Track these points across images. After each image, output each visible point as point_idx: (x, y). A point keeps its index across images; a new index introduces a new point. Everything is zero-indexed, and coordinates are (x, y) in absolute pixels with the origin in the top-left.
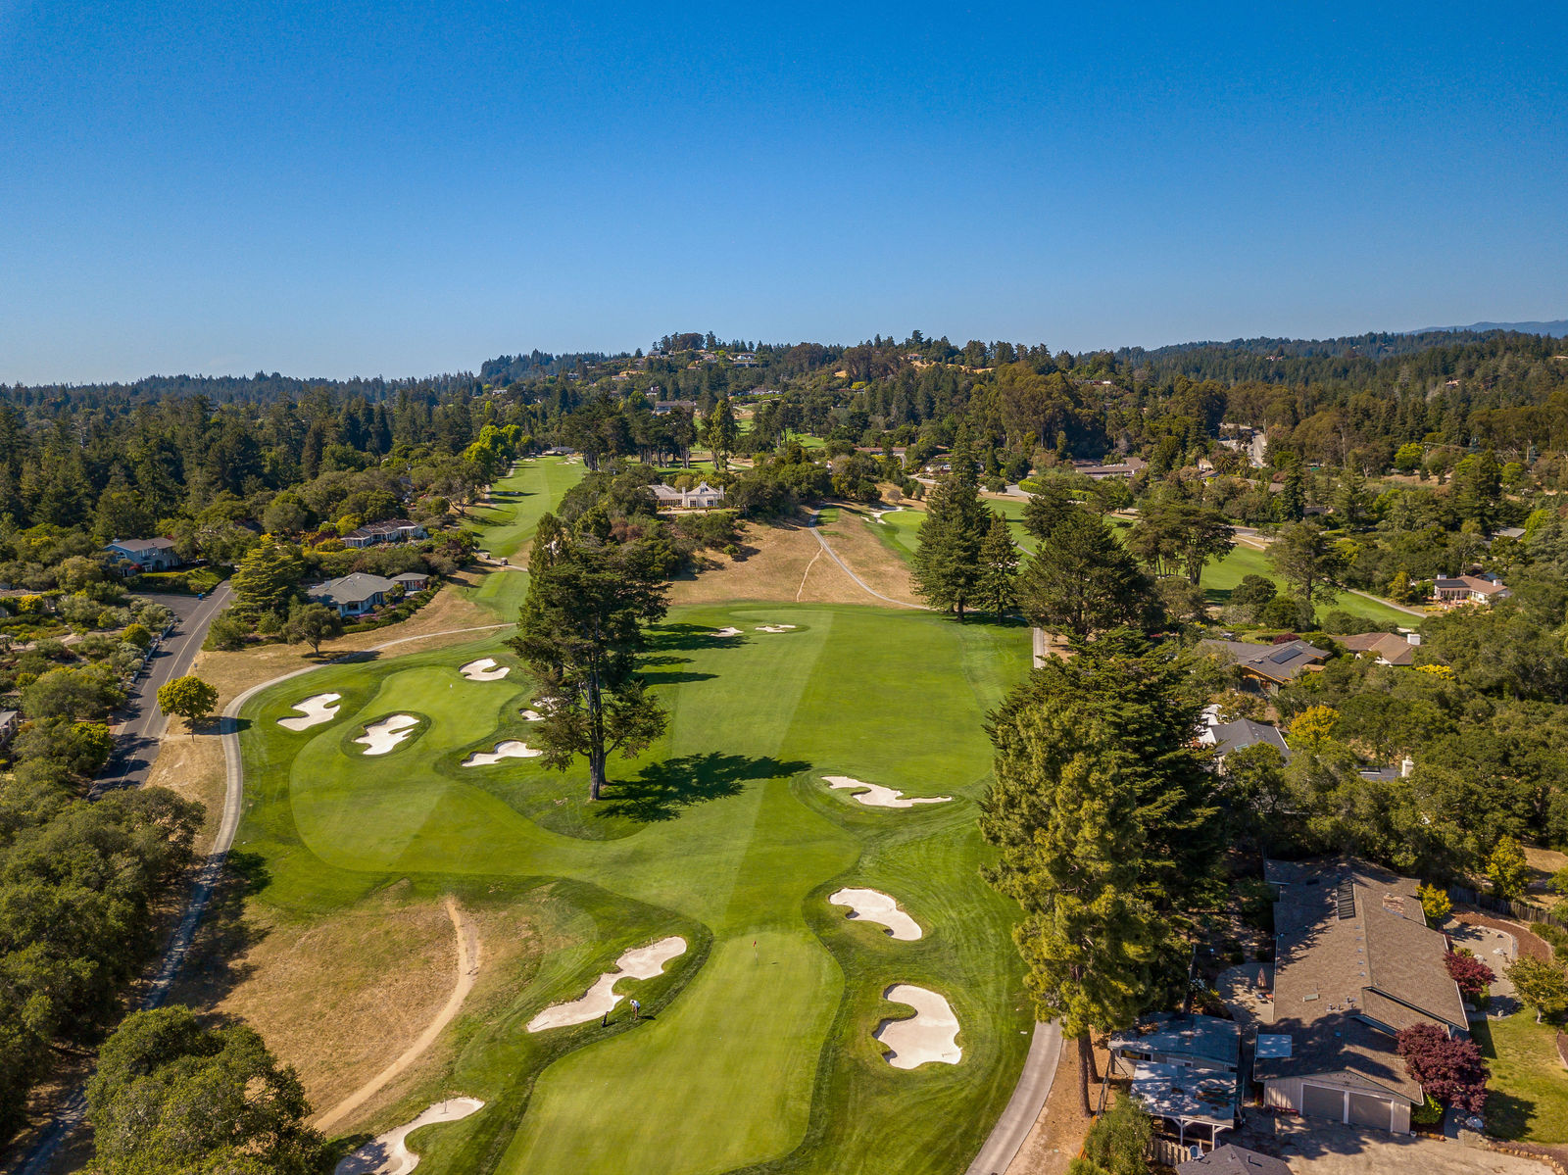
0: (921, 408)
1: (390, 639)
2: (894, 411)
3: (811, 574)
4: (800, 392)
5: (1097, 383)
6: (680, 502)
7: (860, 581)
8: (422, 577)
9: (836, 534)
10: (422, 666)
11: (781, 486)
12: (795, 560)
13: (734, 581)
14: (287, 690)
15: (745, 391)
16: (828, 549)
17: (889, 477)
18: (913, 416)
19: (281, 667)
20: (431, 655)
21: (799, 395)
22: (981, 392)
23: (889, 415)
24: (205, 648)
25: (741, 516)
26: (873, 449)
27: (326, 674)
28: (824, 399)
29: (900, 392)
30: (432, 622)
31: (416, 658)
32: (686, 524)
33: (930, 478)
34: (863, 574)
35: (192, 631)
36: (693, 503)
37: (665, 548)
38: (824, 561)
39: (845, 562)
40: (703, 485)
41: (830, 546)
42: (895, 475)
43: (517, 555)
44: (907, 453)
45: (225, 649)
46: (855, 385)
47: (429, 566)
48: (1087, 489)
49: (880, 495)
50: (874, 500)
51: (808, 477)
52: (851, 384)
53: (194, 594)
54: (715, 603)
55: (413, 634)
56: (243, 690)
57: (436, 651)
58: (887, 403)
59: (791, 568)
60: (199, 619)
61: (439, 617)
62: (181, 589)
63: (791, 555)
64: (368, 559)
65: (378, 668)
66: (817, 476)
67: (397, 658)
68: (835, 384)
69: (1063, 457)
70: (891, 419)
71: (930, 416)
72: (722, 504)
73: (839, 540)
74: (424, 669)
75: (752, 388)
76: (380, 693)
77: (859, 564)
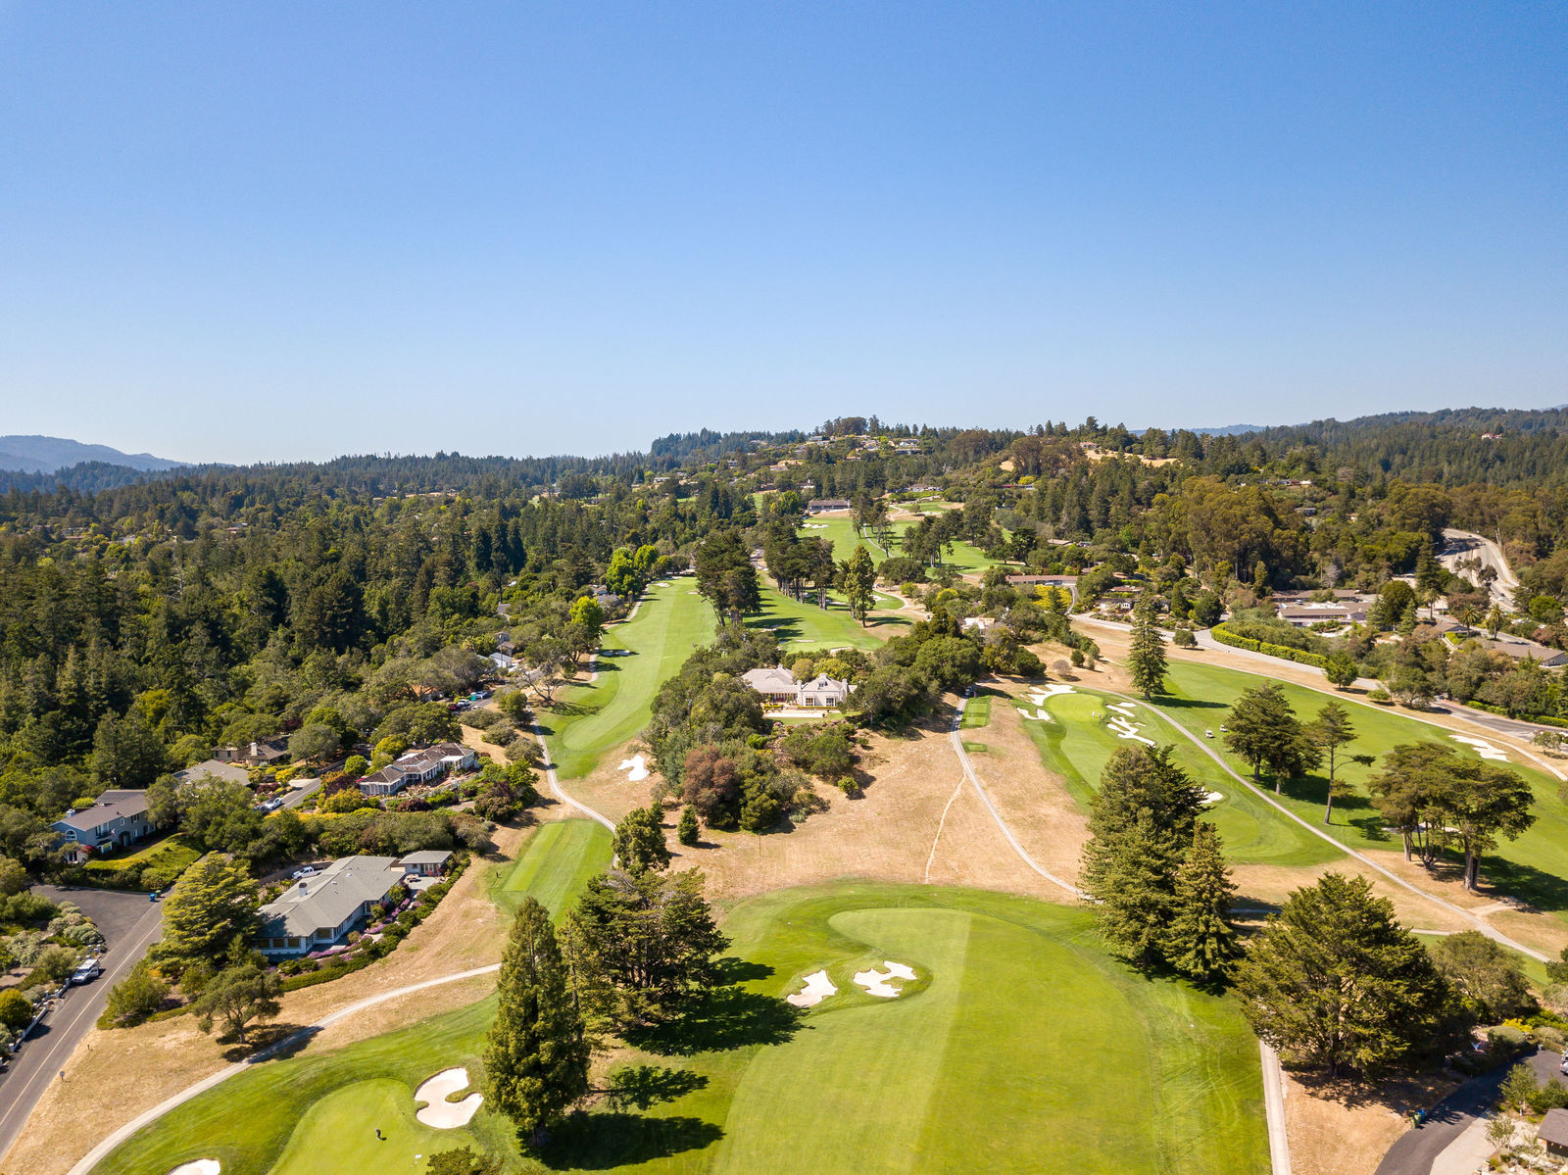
0: (1094, 514)
1: (355, 998)
2: (1065, 518)
3: (949, 823)
4: (963, 489)
5: (1294, 483)
6: (795, 696)
7: (1010, 836)
9: (983, 750)
10: (368, 1077)
11: (916, 682)
12: (929, 798)
13: (851, 835)
14: (157, 1143)
15: (903, 489)
16: (973, 777)
17: (1056, 633)
18: (1086, 526)
19: (182, 1071)
20: (392, 1045)
21: (960, 493)
22: (1163, 503)
23: (1058, 519)
24: (103, 1024)
25: (865, 722)
26: (1038, 578)
27: (232, 1094)
28: (989, 498)
29: (1071, 496)
30: (425, 957)
31: (372, 1049)
32: (793, 745)
33: (1105, 618)
34: (1014, 822)
35: (114, 966)
36: (809, 700)
37: (761, 790)
38: (967, 800)
39: (994, 799)
40: (822, 677)
41: (976, 772)
42: (1063, 632)
43: (594, 776)
44: (1079, 585)
45: (122, 1025)
46: (1023, 480)
47: (455, 836)
48: (1294, 645)
49: (1044, 667)
50: (1034, 674)
51: (953, 658)
52: (1018, 479)
53: (149, 890)
54: (816, 886)
55: (391, 986)
56: (101, 1137)
57: (404, 1030)
58: (1057, 508)
59: (920, 813)
60: (131, 944)
61: (438, 943)
62: (132, 885)
63: (925, 789)
64: (380, 829)
65: (309, 1083)
66: (964, 657)
67: (346, 1050)
68: (1000, 479)
69: (1261, 593)
70: (1061, 526)
71: (1105, 524)
72: (841, 706)
73: (987, 760)
74: (372, 1084)
75: (911, 484)
76: (281, 1160)
77: (1012, 803)
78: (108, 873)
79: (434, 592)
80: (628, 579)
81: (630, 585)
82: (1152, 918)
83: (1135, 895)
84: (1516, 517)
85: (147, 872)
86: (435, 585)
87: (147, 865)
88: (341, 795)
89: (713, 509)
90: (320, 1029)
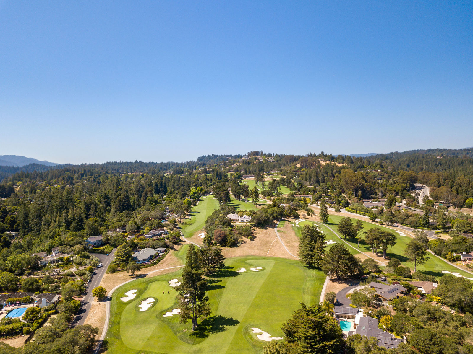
0: (320, 179)
1: (153, 270)
2: (312, 180)
3: (273, 246)
4: (285, 172)
5: (376, 171)
6: (239, 220)
7: (286, 249)
8: (164, 249)
9: (282, 232)
10: (159, 280)
11: (267, 217)
12: (269, 241)
13: (250, 248)
14: (124, 288)
15: (269, 172)
16: (279, 237)
17: (304, 208)
18: (318, 182)
19: (124, 279)
20: (162, 277)
21: (285, 173)
22: (338, 176)
23: (311, 181)
24: (107, 273)
25: (255, 225)
26: (302, 195)
27: (135, 282)
28: (292, 175)
29: (314, 174)
30: (164, 265)
31: (158, 277)
32: (238, 229)
33: (319, 205)
34: (287, 246)
35: (105, 265)
36: (242, 221)
37: (231, 238)
38: (277, 241)
39: (283, 241)
40: (245, 216)
41: (280, 236)
42: (305, 208)
43: (193, 237)
44: (313, 197)
45: (111, 273)
46: (302, 169)
47: (166, 245)
48: (365, 212)
49: (299, 215)
50: (297, 217)
51: (276, 212)
52: (301, 169)
53: (106, 254)
54: (243, 256)
55: (159, 269)
56: (114, 287)
57: (163, 275)
58: (310, 177)
59: (267, 244)
60: (106, 262)
61: (166, 263)
62: (102, 252)
63: (268, 239)
64: (151, 243)
65: (148, 281)
66: (279, 212)
67: (153, 277)
68: (296, 169)
69: (360, 199)
70: (311, 182)
71: (323, 182)
72: (249, 222)
73: (282, 234)
74: (160, 282)
75: (271, 170)
76: (147, 290)
77: (287, 242)
78: (98, 250)
79: (148, 198)
80: (196, 195)
81: (196, 197)
82: (309, 257)
83: (306, 253)
84: (433, 180)
85: (105, 250)
86: (147, 196)
87: (105, 249)
88: (141, 237)
89: (216, 177)
90: (147, 275)
